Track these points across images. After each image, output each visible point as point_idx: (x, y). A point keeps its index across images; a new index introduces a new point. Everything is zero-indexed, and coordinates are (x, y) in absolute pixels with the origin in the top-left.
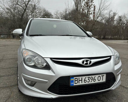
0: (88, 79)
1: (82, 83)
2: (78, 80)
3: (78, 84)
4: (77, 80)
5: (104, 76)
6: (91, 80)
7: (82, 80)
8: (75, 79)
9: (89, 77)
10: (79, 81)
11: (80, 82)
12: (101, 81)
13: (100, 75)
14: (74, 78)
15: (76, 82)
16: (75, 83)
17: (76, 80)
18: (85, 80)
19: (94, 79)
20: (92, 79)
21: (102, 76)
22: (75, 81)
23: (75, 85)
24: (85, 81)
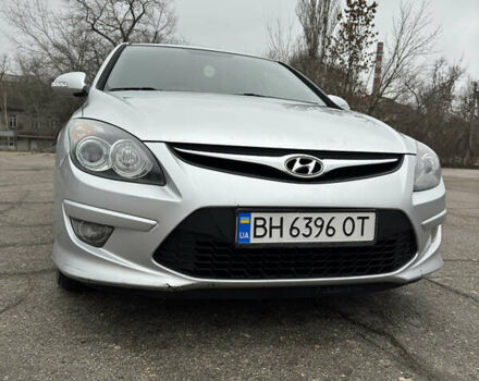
0: (307, 226)
1: (281, 236)
2: (267, 226)
3: (266, 240)
4: (263, 226)
5: (368, 218)
6: (316, 231)
7: (281, 227)
8: (256, 219)
9: (310, 219)
10: (271, 227)
11: (276, 232)
12: (356, 237)
13: (354, 216)
14: (254, 215)
15: (260, 232)
16: (255, 236)
17: (260, 223)
18: (292, 228)
19: (328, 227)
20: (322, 227)
21: (359, 218)
22: (256, 226)
23: (253, 241)
24: (295, 232)
